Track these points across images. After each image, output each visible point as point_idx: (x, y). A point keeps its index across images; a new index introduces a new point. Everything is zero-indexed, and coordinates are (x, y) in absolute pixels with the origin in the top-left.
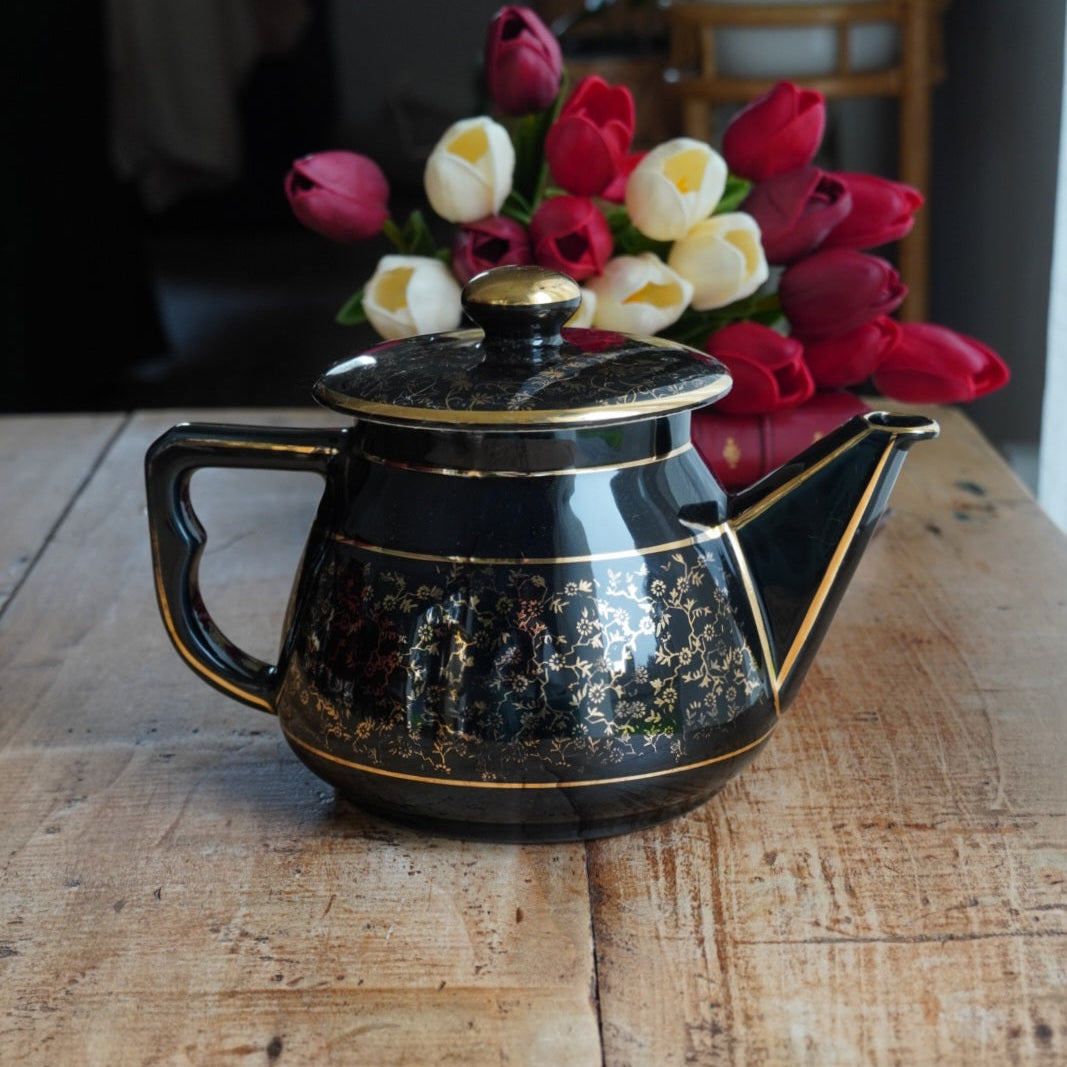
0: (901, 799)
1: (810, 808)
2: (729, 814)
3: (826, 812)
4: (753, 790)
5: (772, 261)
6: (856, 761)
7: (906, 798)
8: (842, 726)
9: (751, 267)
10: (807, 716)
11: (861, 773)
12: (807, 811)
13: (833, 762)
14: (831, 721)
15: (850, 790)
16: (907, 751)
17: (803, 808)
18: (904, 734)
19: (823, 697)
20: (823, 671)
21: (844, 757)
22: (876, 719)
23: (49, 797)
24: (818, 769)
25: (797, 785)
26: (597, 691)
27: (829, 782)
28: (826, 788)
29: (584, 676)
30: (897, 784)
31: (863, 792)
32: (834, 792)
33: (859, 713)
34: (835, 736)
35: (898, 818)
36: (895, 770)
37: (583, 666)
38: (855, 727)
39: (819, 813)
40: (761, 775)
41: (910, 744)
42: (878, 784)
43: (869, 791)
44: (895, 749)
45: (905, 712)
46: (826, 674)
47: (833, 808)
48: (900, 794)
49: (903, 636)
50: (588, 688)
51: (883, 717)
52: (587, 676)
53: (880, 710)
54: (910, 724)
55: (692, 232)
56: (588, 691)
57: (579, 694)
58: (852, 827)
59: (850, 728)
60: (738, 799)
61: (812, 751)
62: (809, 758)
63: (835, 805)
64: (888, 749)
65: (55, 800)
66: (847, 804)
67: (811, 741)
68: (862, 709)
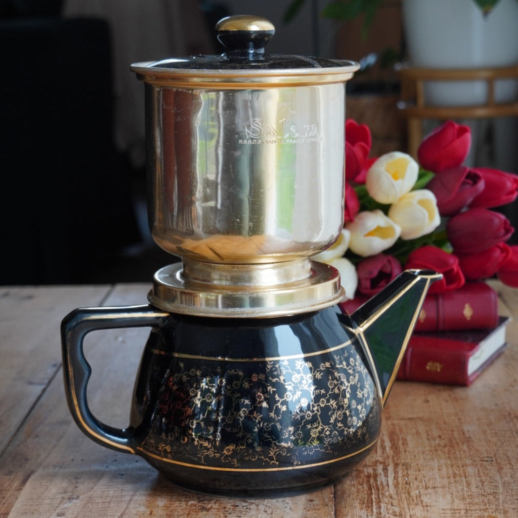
0: (503, 506)
1: (454, 510)
2: (412, 512)
3: (463, 512)
4: (425, 499)
5: (442, 214)
6: (480, 484)
7: (506, 506)
8: (474, 464)
9: (431, 218)
10: (456, 458)
11: (483, 491)
12: (453, 511)
13: (468, 484)
14: (468, 462)
15: (476, 500)
16: (508, 479)
17: (451, 510)
18: (507, 469)
19: (465, 448)
20: (466, 433)
21: (474, 481)
22: (492, 461)
23: (59, 496)
24: (460, 488)
25: (449, 497)
26: (340, 414)
27: (466, 496)
28: (464, 499)
29: (334, 407)
30: (501, 497)
31: (483, 501)
32: (467, 501)
33: (484, 457)
34: (470, 470)
36: (501, 489)
37: (333, 403)
38: (481, 465)
39: (459, 513)
40: (430, 491)
41: (509, 475)
42: (491, 497)
43: (486, 501)
44: (502, 478)
45: (508, 457)
46: (467, 435)
47: (467, 510)
48: (503, 503)
49: (510, 414)
50: (337, 413)
51: (496, 459)
52: (335, 407)
53: (495, 456)
54: (510, 464)
55: (400, 199)
56: (336, 415)
57: (333, 416)
59: (479, 466)
60: (417, 504)
61: (458, 478)
62: (455, 482)
63: (468, 508)
64: (498, 478)
65: (63, 498)
66: (474, 508)
67: (457, 472)
68: (485, 455)
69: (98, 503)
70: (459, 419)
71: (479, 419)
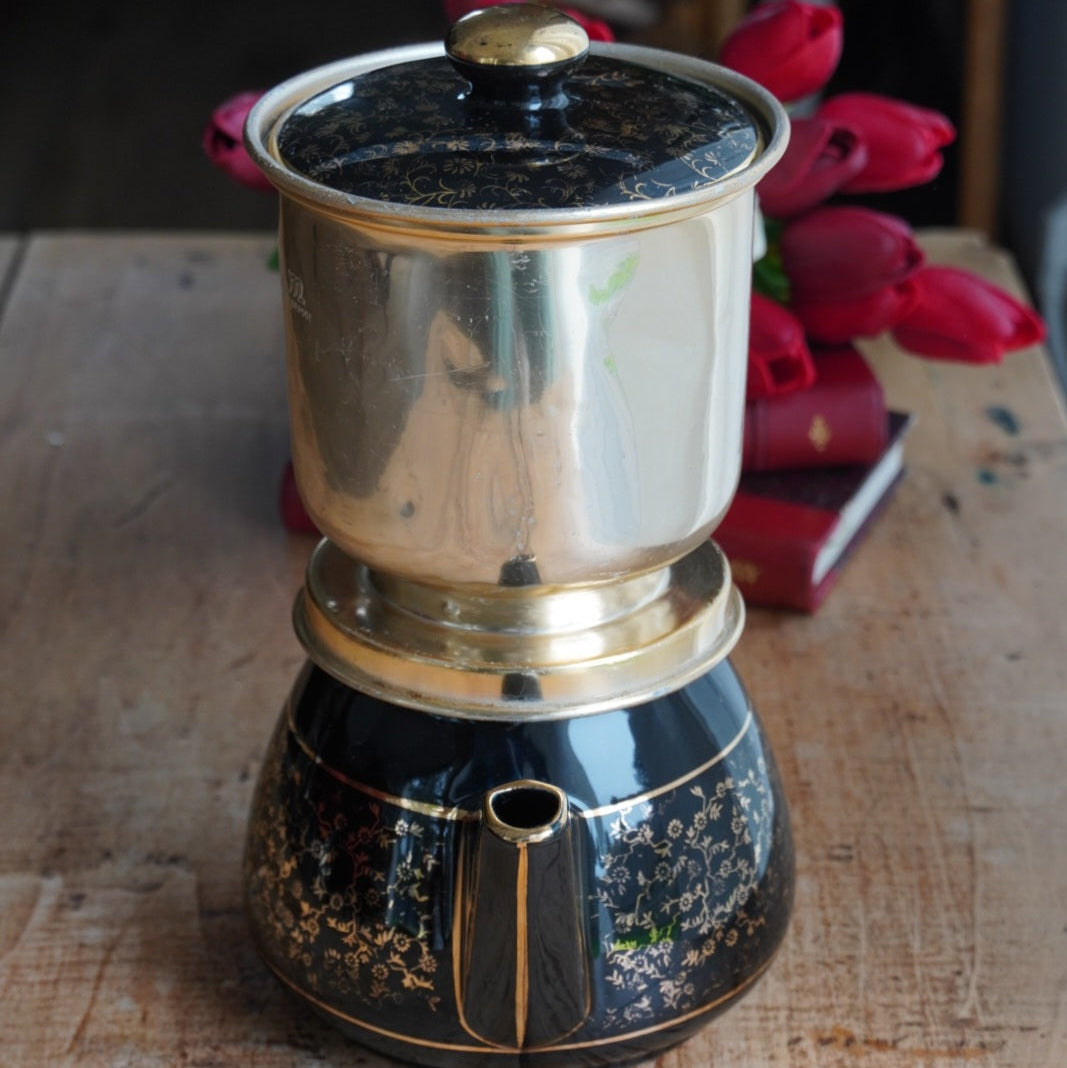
0: (866, 998)
1: (766, 1009)
3: (783, 1014)
6: (822, 929)
7: (871, 996)
8: (814, 869)
11: (826, 953)
12: (762, 1014)
14: (803, 860)
15: (812, 980)
16: (878, 915)
17: (759, 1008)
18: (879, 888)
20: (801, 769)
21: (810, 922)
22: (850, 858)
27: (791, 968)
30: (862, 969)
31: (825, 983)
32: (796, 981)
33: (832, 847)
34: (806, 886)
35: (858, 1030)
36: (863, 949)
38: (828, 869)
39: (776, 1018)
41: (883, 903)
42: (841, 970)
43: (832, 983)
44: (867, 912)
45: (884, 847)
46: (804, 775)
47: (791, 1009)
48: (865, 989)
51: (859, 853)
53: (858, 842)
54: (887, 868)
58: (808, 1044)
59: (822, 873)
63: (794, 1003)
64: (858, 912)
66: (805, 1004)
68: (837, 839)
69: (32, 985)
70: (790, 723)
71: (830, 724)
